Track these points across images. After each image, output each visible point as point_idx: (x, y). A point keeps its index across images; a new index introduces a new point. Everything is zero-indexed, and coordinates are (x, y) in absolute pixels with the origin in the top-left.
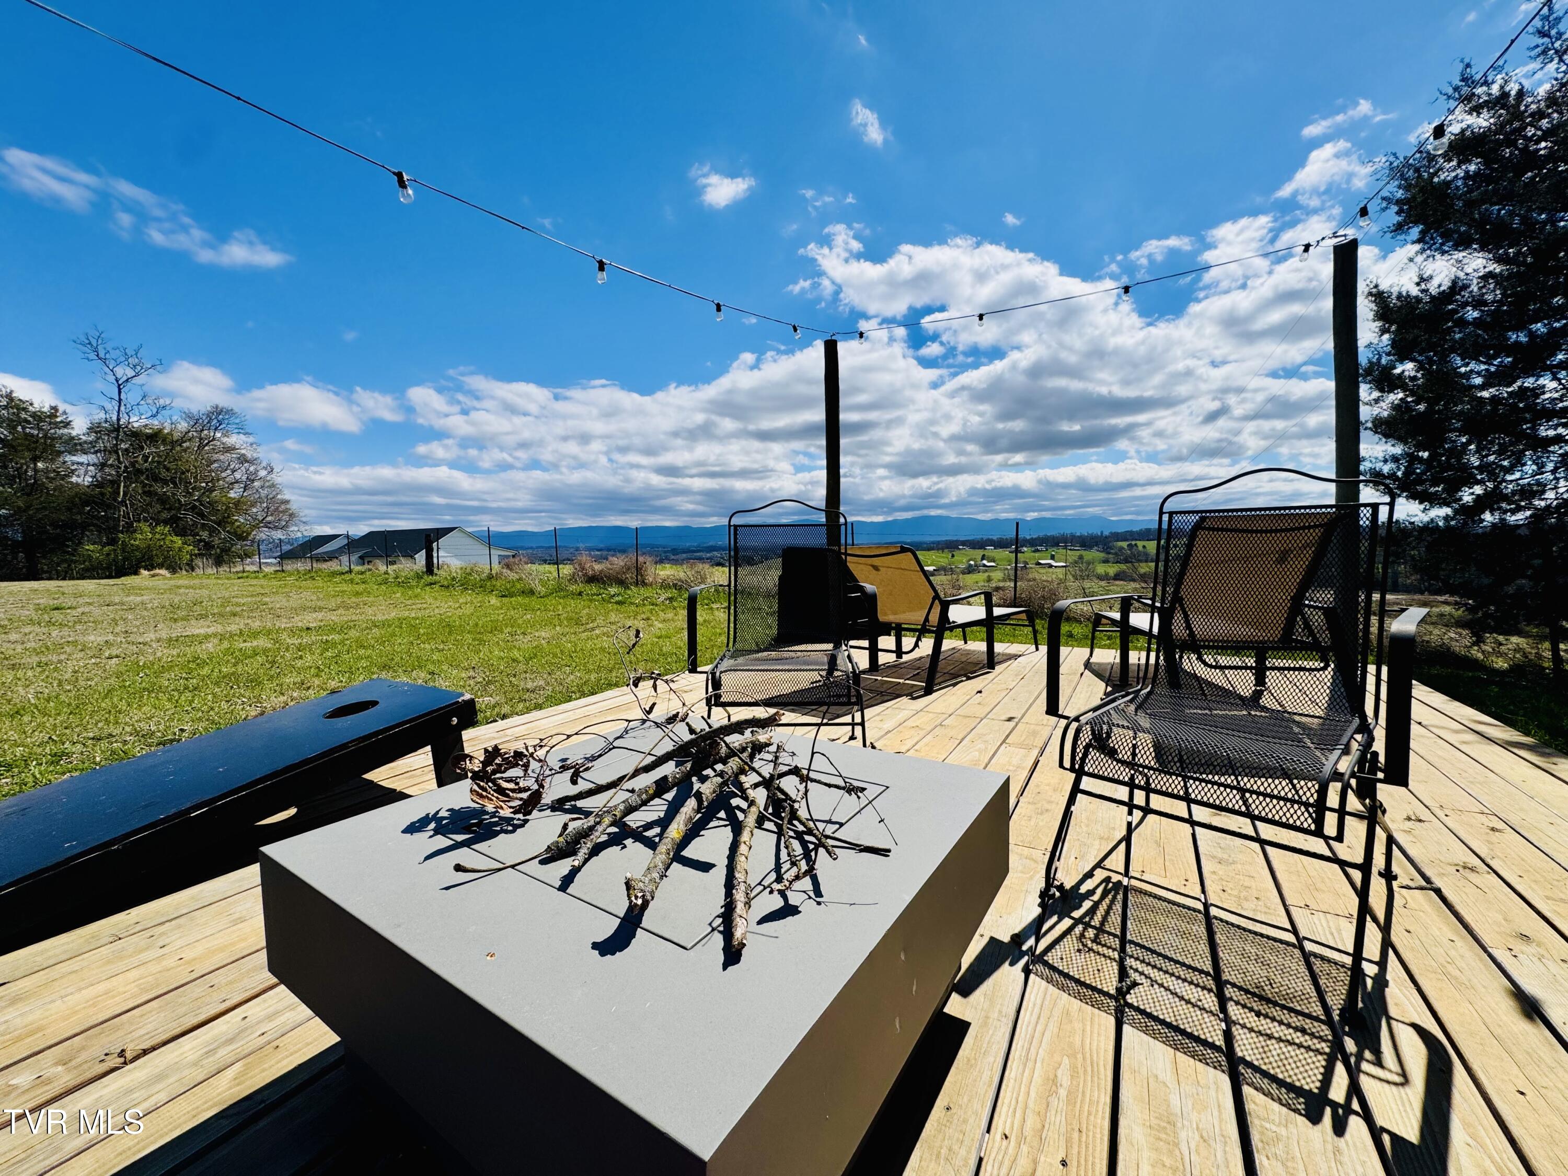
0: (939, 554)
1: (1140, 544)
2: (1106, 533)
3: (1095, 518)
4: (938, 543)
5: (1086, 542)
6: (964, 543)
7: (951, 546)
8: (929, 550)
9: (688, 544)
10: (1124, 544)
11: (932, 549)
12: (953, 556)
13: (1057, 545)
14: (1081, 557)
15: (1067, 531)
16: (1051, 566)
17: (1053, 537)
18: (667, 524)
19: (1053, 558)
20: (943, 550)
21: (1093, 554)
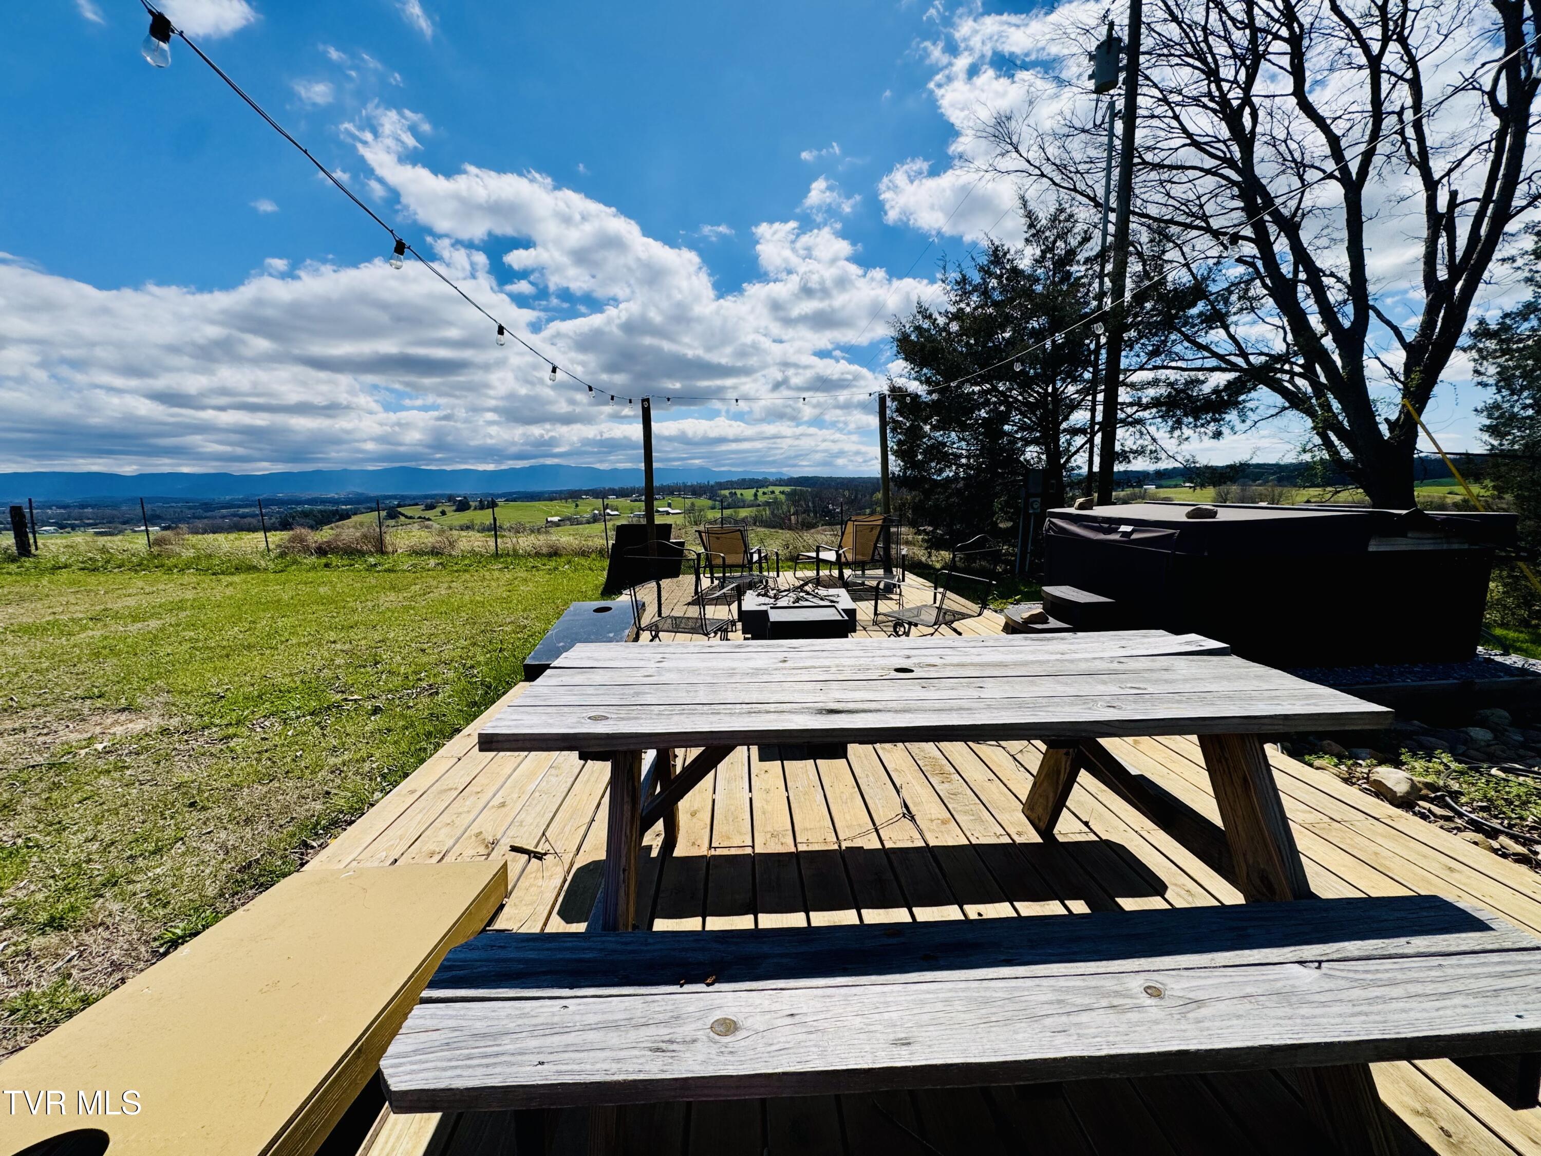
0: (563, 503)
1: (739, 492)
2: (712, 483)
3: (702, 469)
4: (561, 492)
5: (697, 491)
6: (587, 493)
7: (574, 496)
8: (551, 500)
9: (228, 498)
10: (726, 492)
11: (556, 499)
12: (577, 506)
13: (672, 493)
14: (693, 504)
15: (679, 480)
16: (668, 513)
17: (669, 487)
18: (185, 470)
19: (669, 505)
20: (566, 499)
21: (703, 502)
